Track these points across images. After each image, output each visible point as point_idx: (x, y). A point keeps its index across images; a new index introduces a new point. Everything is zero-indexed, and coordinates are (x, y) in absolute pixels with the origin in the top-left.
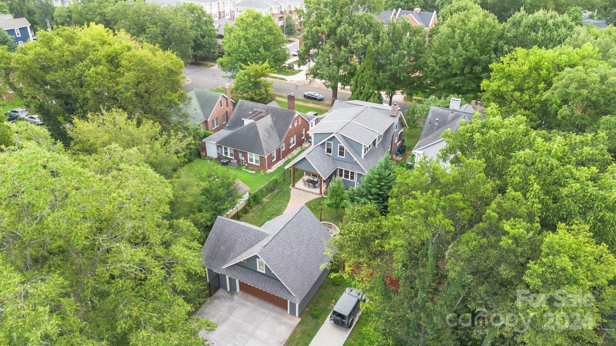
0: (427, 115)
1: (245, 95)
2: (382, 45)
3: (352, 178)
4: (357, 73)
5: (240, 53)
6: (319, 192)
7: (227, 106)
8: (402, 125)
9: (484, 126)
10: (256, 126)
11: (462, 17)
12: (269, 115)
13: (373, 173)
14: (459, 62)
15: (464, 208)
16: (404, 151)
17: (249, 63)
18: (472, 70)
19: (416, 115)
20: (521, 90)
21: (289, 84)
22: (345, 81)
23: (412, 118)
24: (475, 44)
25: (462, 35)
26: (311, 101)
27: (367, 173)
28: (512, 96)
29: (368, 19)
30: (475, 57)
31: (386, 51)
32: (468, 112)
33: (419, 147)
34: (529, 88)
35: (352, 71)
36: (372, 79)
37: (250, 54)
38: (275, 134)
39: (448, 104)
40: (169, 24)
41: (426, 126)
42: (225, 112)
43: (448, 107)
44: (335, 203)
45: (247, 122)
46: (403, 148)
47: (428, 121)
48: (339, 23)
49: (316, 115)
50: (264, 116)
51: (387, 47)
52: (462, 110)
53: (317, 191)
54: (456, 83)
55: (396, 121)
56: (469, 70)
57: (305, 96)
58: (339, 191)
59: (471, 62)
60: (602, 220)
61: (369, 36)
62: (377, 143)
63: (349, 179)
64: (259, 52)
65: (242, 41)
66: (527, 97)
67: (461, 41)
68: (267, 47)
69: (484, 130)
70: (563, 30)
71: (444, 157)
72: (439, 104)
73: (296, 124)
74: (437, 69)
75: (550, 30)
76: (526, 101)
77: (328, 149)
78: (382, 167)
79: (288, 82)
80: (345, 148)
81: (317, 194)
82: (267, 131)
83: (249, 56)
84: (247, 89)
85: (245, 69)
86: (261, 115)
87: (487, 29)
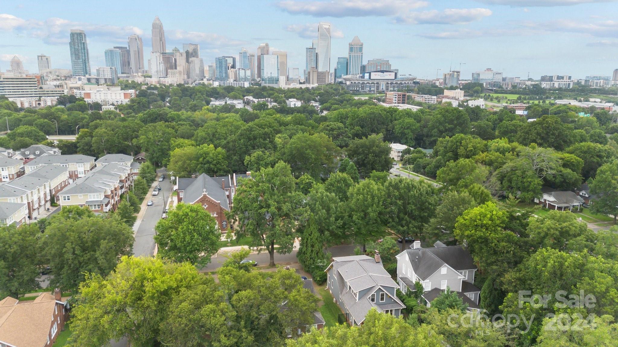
77: (372, 299)
80: (387, 293)
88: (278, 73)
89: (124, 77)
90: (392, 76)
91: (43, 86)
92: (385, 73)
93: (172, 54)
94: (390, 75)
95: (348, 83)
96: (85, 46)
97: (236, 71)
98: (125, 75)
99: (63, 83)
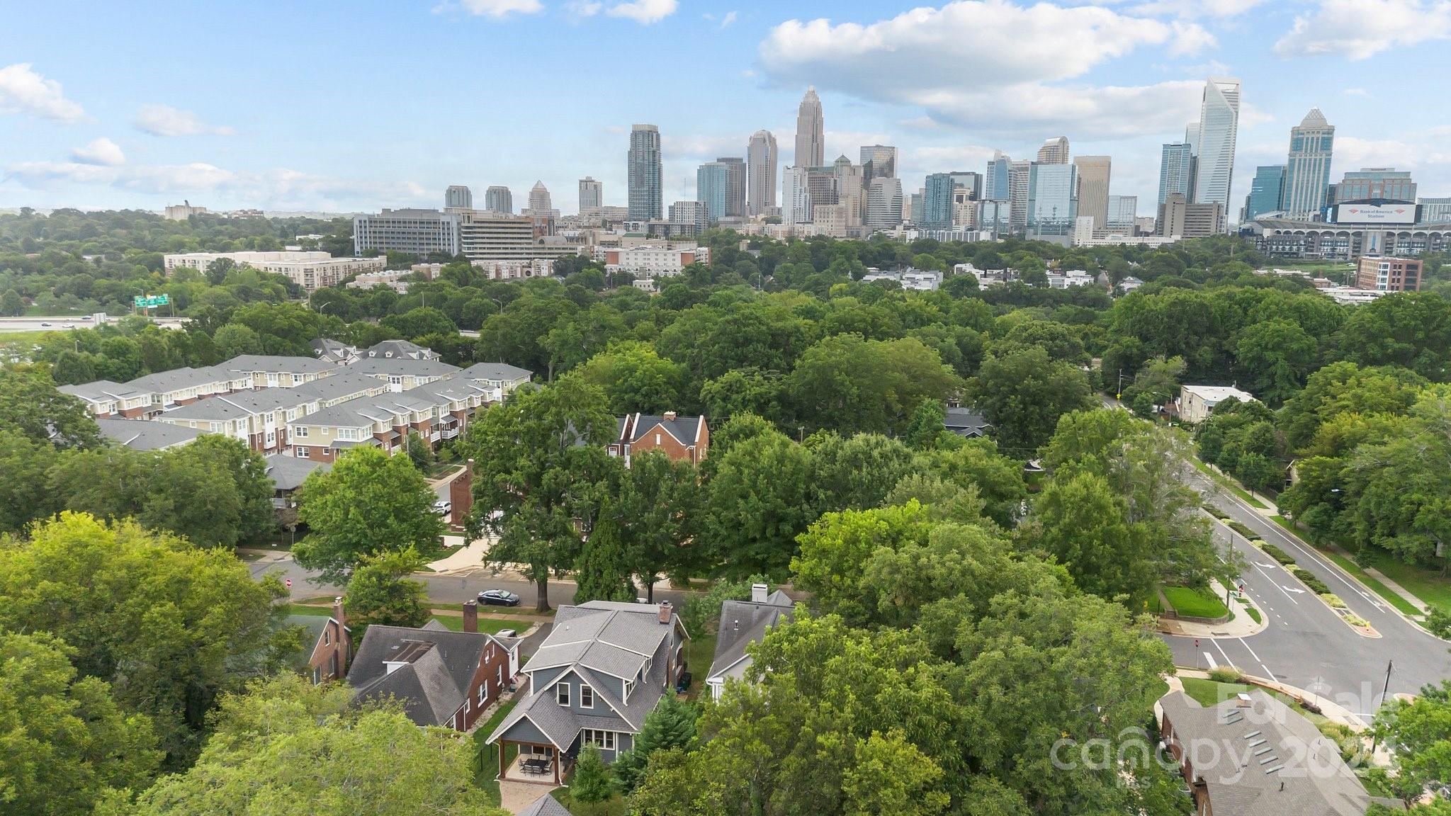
0: (719, 614)
1: (373, 614)
2: (626, 498)
3: (610, 744)
4: (585, 550)
5: (347, 532)
6: (553, 781)
7: (338, 640)
8: (679, 635)
9: (792, 632)
10: (413, 671)
11: (749, 448)
12: (434, 649)
13: (653, 723)
14: (756, 520)
15: (781, 731)
16: (689, 683)
17: (375, 551)
18: (778, 529)
19: (700, 616)
20: (840, 572)
21: (438, 577)
22: (563, 563)
23: (694, 622)
24: (775, 489)
25: (753, 477)
26: (495, 609)
27: (636, 730)
28: (831, 581)
29: (595, 456)
30: (779, 511)
31: (634, 508)
32: (781, 604)
33: (715, 671)
34: (850, 568)
35: (577, 547)
36: (615, 558)
37: (369, 532)
38: (451, 683)
39: (748, 593)
40: (193, 489)
41: (720, 636)
42: (333, 652)
43: (749, 599)
44: (591, 792)
45: (393, 667)
46: (687, 679)
47: (722, 626)
48: (543, 467)
49: (514, 635)
50: (425, 652)
51: (635, 502)
52: (772, 602)
53: (550, 778)
54: (757, 554)
55: (670, 630)
56: (774, 532)
57: (481, 600)
58: (596, 768)
59: (774, 517)
60: (920, 725)
61: (602, 485)
62: (644, 675)
63: (605, 748)
64: (387, 526)
65: (352, 509)
66: (849, 582)
67: (754, 484)
68: (400, 514)
69: (792, 638)
70: (895, 464)
71: (753, 678)
72: (734, 593)
73: (487, 658)
74: (724, 532)
75: (878, 465)
76: (849, 586)
77: (561, 696)
78: (666, 710)
79: (437, 574)
80: (593, 689)
81: (550, 784)
82: (435, 678)
83: (366, 536)
84: (376, 603)
85: (368, 563)
86: (418, 649)
87: (789, 466)
88: (1071, 209)
89: (731, 223)
90: (1407, 214)
91: (547, 238)
92: (1384, 207)
93: (830, 171)
94: (1400, 211)
95: (1267, 233)
96: (657, 158)
97: (976, 206)
98: (732, 219)
99: (588, 233)
